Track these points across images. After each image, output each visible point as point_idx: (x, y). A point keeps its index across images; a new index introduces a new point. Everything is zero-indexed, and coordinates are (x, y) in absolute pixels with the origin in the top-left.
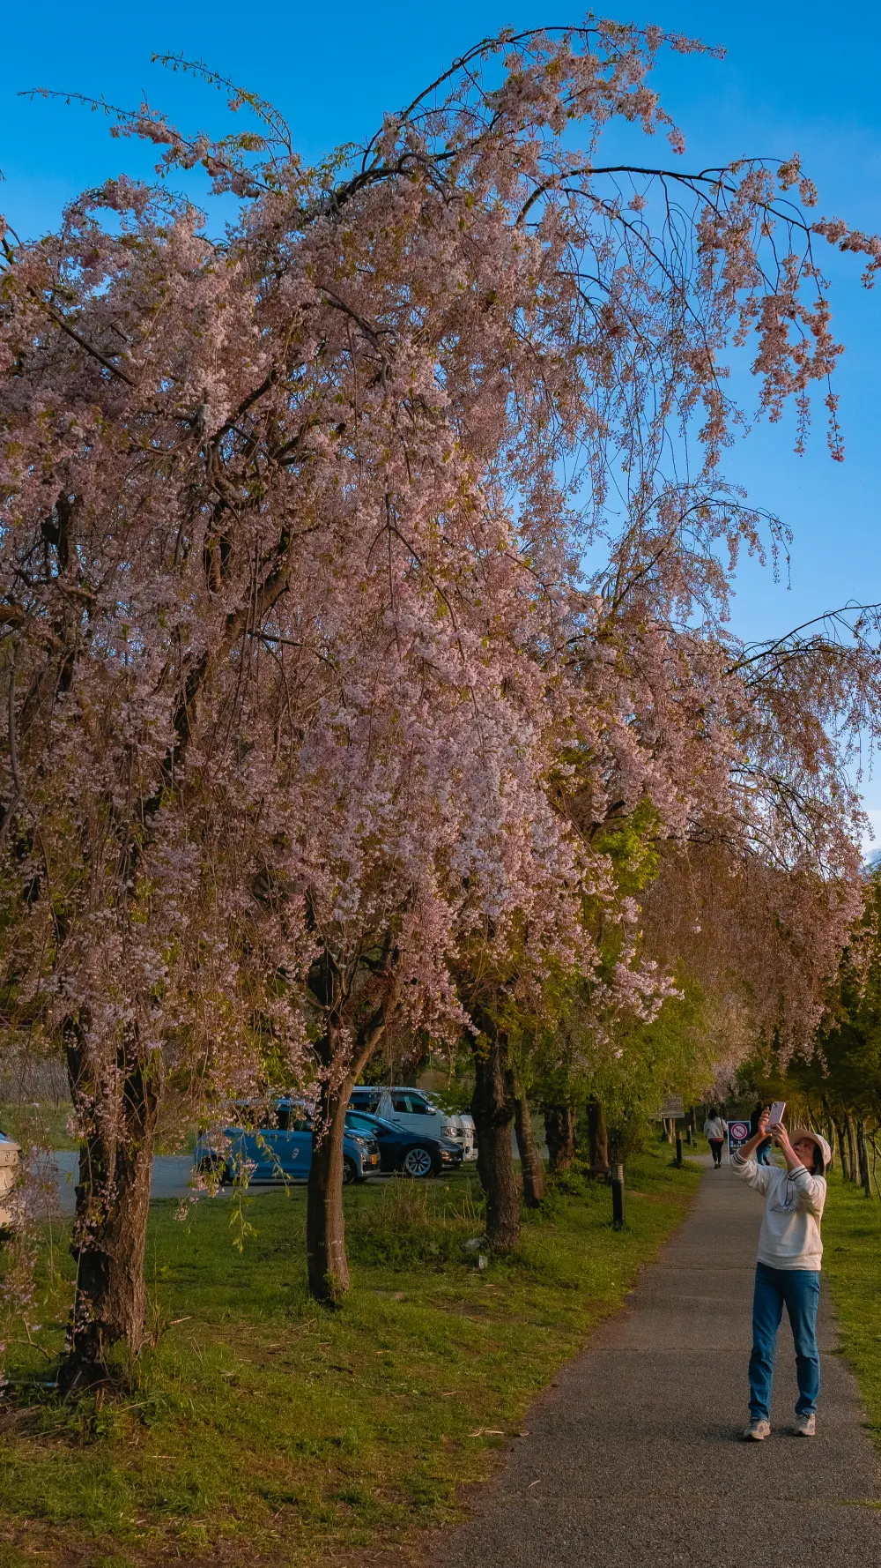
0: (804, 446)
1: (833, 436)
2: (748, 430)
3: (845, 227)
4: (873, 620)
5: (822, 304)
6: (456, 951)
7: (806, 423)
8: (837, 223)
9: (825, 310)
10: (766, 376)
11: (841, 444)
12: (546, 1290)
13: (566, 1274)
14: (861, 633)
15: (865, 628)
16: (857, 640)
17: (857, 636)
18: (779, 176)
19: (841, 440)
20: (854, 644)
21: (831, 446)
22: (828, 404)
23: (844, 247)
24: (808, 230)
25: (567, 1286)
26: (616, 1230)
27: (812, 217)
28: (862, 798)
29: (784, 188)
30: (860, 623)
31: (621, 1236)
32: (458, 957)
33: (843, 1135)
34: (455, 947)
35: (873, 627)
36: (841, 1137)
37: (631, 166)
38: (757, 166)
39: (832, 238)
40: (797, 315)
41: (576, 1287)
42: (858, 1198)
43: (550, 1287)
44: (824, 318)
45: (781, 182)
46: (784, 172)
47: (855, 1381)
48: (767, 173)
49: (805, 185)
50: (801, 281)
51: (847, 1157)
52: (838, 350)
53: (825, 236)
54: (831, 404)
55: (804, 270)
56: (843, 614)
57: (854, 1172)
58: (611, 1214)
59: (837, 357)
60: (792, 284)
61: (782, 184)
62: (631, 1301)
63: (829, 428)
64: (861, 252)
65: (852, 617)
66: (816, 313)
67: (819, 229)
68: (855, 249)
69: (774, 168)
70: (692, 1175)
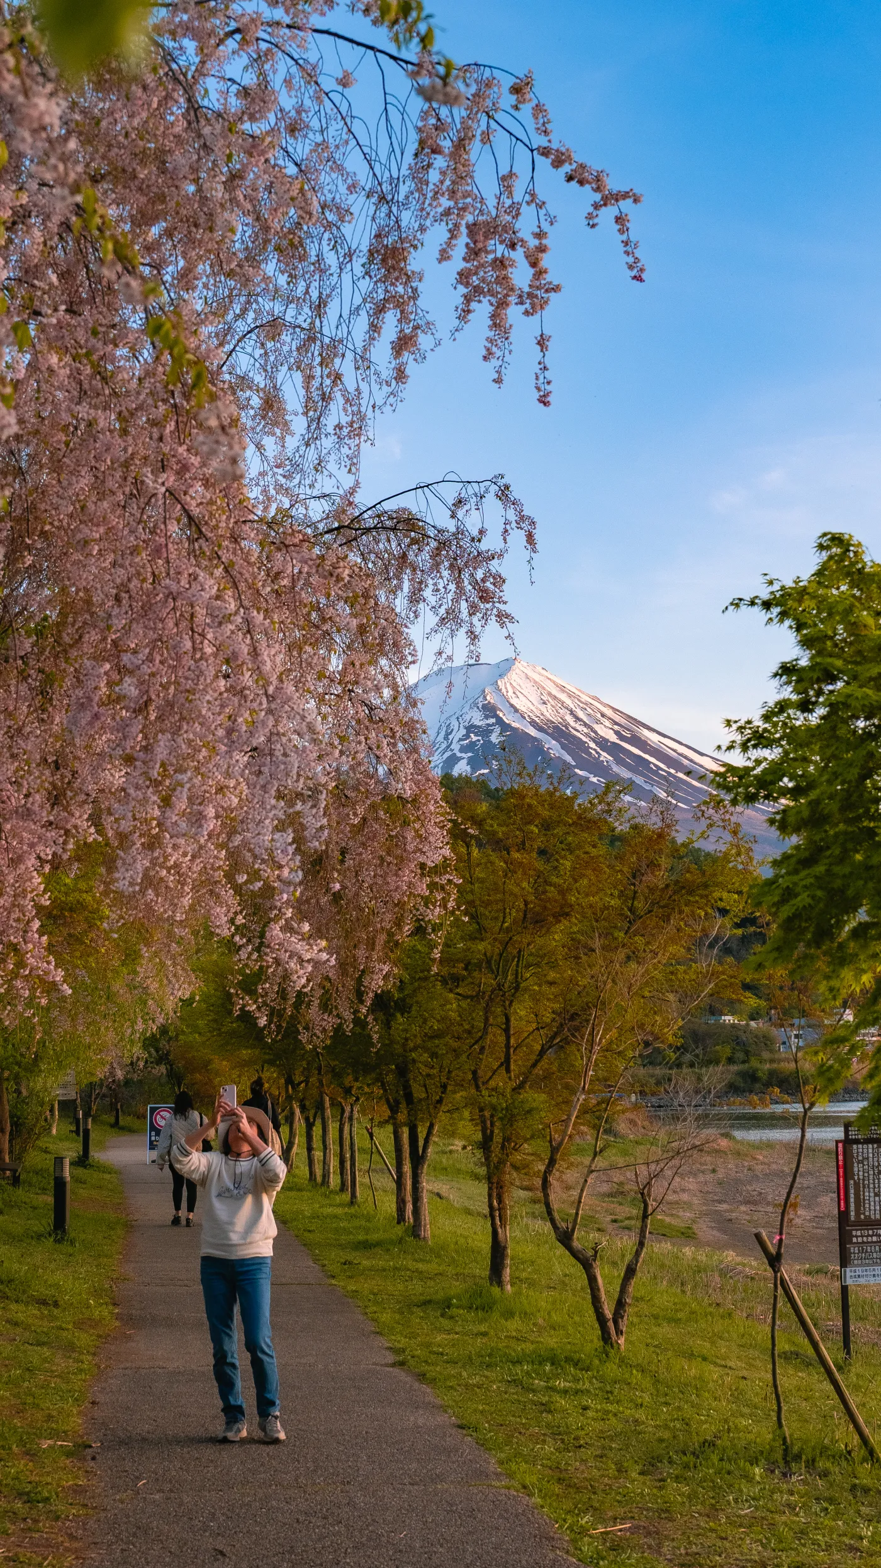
0: (504, 378)
1: (541, 377)
2: (438, 344)
3: (573, 155)
4: (474, 499)
5: (540, 235)
6: (47, 897)
7: (507, 352)
8: (563, 149)
9: (544, 242)
10: (465, 291)
11: (548, 388)
12: (22, 1307)
13: (39, 1289)
14: (460, 513)
15: (466, 507)
16: (453, 522)
17: (453, 516)
18: (511, 93)
19: (549, 383)
20: (451, 526)
21: (538, 389)
22: (539, 343)
23: (570, 178)
24: (532, 151)
25: (44, 1303)
26: (57, 1241)
28: (423, 703)
29: (517, 108)
30: (460, 502)
31: (65, 1247)
32: (48, 903)
33: (313, 1124)
34: (45, 892)
35: (474, 507)
36: (310, 1126)
37: (341, 33)
38: (487, 73)
39: (558, 163)
40: (518, 247)
41: (56, 1304)
42: (341, 1205)
43: (27, 1304)
44: (542, 249)
45: (513, 99)
46: (516, 90)
47: (428, 1390)
48: (496, 82)
49: (539, 109)
50: (524, 207)
51: (318, 1154)
52: (556, 289)
53: (549, 161)
54: (542, 342)
55: (528, 198)
56: (440, 488)
57: (326, 1175)
58: (51, 1220)
59: (552, 295)
60: (515, 210)
61: (514, 103)
62: (128, 1320)
63: (537, 368)
64: (587, 187)
65: (450, 493)
66: (533, 243)
67: (545, 152)
68: (581, 183)
69: (508, 82)
70: (107, 1176)
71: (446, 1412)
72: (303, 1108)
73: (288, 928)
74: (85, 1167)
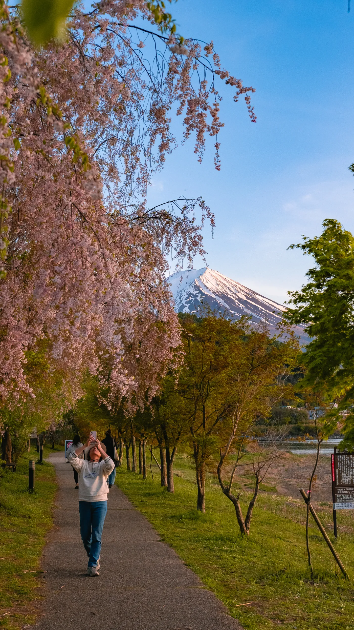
0: (202, 159)
1: (217, 159)
2: (177, 146)
3: (228, 74)
4: (191, 206)
5: (216, 105)
7: (203, 150)
8: (225, 72)
9: (217, 107)
10: (187, 126)
11: (219, 163)
12: (16, 519)
13: (23, 512)
14: (185, 212)
15: (188, 210)
16: (183, 215)
17: (183, 213)
18: (205, 50)
19: (219, 161)
20: (182, 217)
21: (216, 164)
22: (216, 146)
23: (227, 83)
24: (213, 72)
25: (25, 517)
26: (30, 493)
27: (215, 68)
28: (171, 285)
29: (207, 56)
30: (185, 207)
31: (33, 495)
32: (26, 362)
35: (190, 210)
36: (128, 448)
37: (136, 26)
38: (195, 42)
39: (223, 77)
40: (207, 109)
41: (30, 518)
42: (140, 479)
43: (18, 517)
44: (217, 110)
45: (205, 52)
46: (207, 49)
47: (174, 551)
48: (199, 45)
49: (215, 56)
50: (210, 94)
51: (131, 459)
52: (222, 125)
53: (220, 76)
54: (217, 146)
55: (211, 90)
56: (177, 202)
57: (134, 468)
58: (28, 485)
59: (221, 128)
60: (206, 95)
61: (206, 54)
63: (215, 156)
64: (234, 86)
65: (181, 204)
66: (213, 107)
67: (218, 73)
68: (232, 84)
69: (203, 45)
70: (49, 468)
71: (180, 559)
72: (125, 442)
73: (119, 372)
74: (41, 464)
